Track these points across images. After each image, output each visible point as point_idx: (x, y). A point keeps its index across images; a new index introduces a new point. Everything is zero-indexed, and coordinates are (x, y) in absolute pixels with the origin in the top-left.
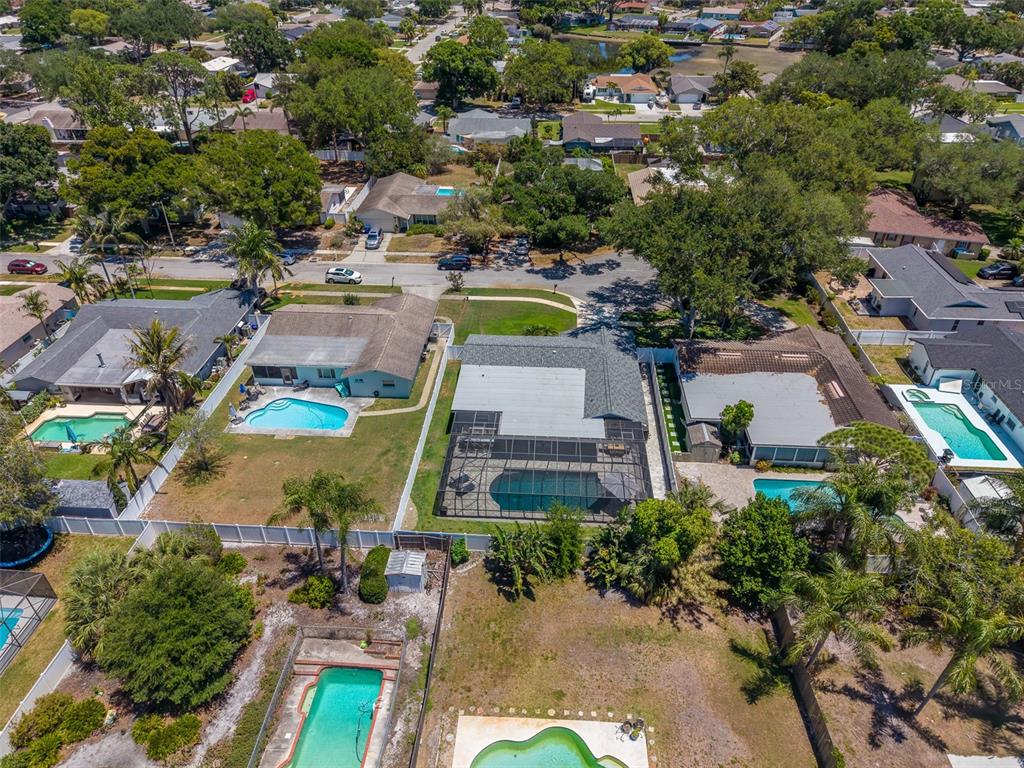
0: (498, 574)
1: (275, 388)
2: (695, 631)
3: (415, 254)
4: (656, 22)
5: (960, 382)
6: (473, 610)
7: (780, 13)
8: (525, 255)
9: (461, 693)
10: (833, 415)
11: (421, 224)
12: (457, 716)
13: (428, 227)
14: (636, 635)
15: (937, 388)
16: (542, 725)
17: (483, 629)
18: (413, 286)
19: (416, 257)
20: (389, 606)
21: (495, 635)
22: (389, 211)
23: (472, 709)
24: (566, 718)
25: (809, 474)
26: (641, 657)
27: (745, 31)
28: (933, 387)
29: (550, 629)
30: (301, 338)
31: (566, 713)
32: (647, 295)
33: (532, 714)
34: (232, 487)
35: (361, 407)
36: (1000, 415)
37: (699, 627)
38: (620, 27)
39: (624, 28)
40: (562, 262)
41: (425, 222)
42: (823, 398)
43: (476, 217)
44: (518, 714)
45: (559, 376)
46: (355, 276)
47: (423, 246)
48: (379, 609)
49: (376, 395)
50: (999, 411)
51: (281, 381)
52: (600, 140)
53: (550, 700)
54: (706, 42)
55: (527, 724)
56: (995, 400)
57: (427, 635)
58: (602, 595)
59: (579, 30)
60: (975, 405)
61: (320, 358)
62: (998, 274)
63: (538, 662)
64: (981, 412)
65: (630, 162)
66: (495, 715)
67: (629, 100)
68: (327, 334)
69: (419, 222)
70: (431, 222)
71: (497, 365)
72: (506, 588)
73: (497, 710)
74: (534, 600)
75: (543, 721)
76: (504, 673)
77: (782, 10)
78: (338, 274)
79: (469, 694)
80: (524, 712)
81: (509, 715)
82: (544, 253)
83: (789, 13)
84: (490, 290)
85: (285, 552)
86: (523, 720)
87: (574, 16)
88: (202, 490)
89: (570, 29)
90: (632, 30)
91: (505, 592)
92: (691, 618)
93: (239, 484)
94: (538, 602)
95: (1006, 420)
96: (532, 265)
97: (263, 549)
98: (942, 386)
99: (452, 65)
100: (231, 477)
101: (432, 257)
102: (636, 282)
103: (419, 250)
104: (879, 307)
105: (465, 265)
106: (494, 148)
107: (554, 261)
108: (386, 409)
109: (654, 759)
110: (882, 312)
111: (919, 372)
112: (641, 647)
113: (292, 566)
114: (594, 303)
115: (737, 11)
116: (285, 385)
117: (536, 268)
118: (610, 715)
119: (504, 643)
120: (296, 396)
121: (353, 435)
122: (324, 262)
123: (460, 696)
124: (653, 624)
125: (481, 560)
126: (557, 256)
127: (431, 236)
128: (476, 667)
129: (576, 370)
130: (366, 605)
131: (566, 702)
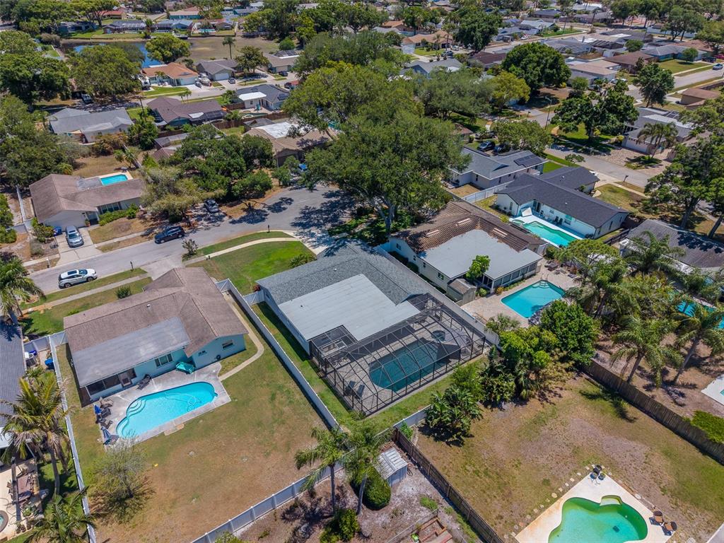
0: (436, 434)
1: (118, 395)
2: (561, 400)
3: (124, 238)
4: (144, 25)
5: (530, 209)
6: (447, 467)
7: (223, 12)
8: (218, 211)
9: (500, 523)
10: (511, 247)
11: (108, 213)
12: (513, 539)
13: (115, 213)
14: (539, 421)
15: (521, 216)
16: (559, 506)
17: (467, 474)
18: (149, 264)
19: (129, 240)
20: (396, 502)
21: (477, 472)
22: (72, 209)
23: (516, 527)
24: (563, 493)
25: (520, 285)
26: (555, 431)
27: (214, 27)
28: (519, 216)
29: (499, 447)
30: (114, 341)
31: (561, 490)
32: (329, 214)
33: (547, 506)
34: (173, 496)
35: (215, 374)
36: (559, 219)
37: (560, 396)
38: (115, 30)
39: (119, 30)
40: (250, 209)
41: (111, 210)
42: (497, 240)
43: (177, 192)
44: (541, 511)
45: (352, 285)
46: (91, 272)
47: (126, 230)
48: (392, 508)
49: (219, 358)
50: (557, 217)
51: (120, 386)
52: (195, 116)
53: (545, 488)
54: (190, 36)
55: (551, 512)
56: (553, 212)
57: (440, 502)
58: (501, 409)
59: (79, 35)
60: (543, 218)
61: (153, 349)
62: (487, 148)
63: (516, 472)
64: (548, 221)
65: (226, 128)
66: (531, 521)
67: (179, 83)
68: (137, 327)
69: (105, 211)
70: (117, 209)
71: (303, 294)
72: (451, 440)
73: (528, 517)
74: (473, 436)
75: (556, 504)
76: (507, 491)
77: (224, 10)
78: (73, 277)
79: (504, 520)
80: (542, 506)
81: (537, 515)
82: (231, 206)
83: (229, 12)
84: (218, 245)
85: (279, 516)
86: (546, 511)
87: (69, 25)
88: (144, 516)
89: (70, 35)
90: (126, 32)
91: (451, 442)
92: (552, 394)
93: (176, 490)
94: (476, 436)
95: (564, 221)
96: (230, 217)
97: (258, 526)
98: (523, 214)
99: (20, 74)
100: (162, 490)
101: (142, 236)
102: (314, 208)
103: (123, 234)
104: (458, 181)
105: (180, 233)
106: (115, 137)
107: (244, 210)
108: (237, 365)
109: (620, 481)
110: (460, 184)
111: (508, 211)
112: (549, 426)
113: (296, 523)
114: (302, 230)
115: (196, 13)
116: (124, 388)
117: (237, 218)
118: (579, 474)
119: (486, 473)
120: (145, 392)
121: (233, 398)
122: (38, 272)
123: (501, 525)
124: (540, 408)
125: (417, 432)
126: (243, 205)
127: (125, 220)
128: (489, 500)
129: (357, 277)
130: (380, 511)
131: (554, 484)
